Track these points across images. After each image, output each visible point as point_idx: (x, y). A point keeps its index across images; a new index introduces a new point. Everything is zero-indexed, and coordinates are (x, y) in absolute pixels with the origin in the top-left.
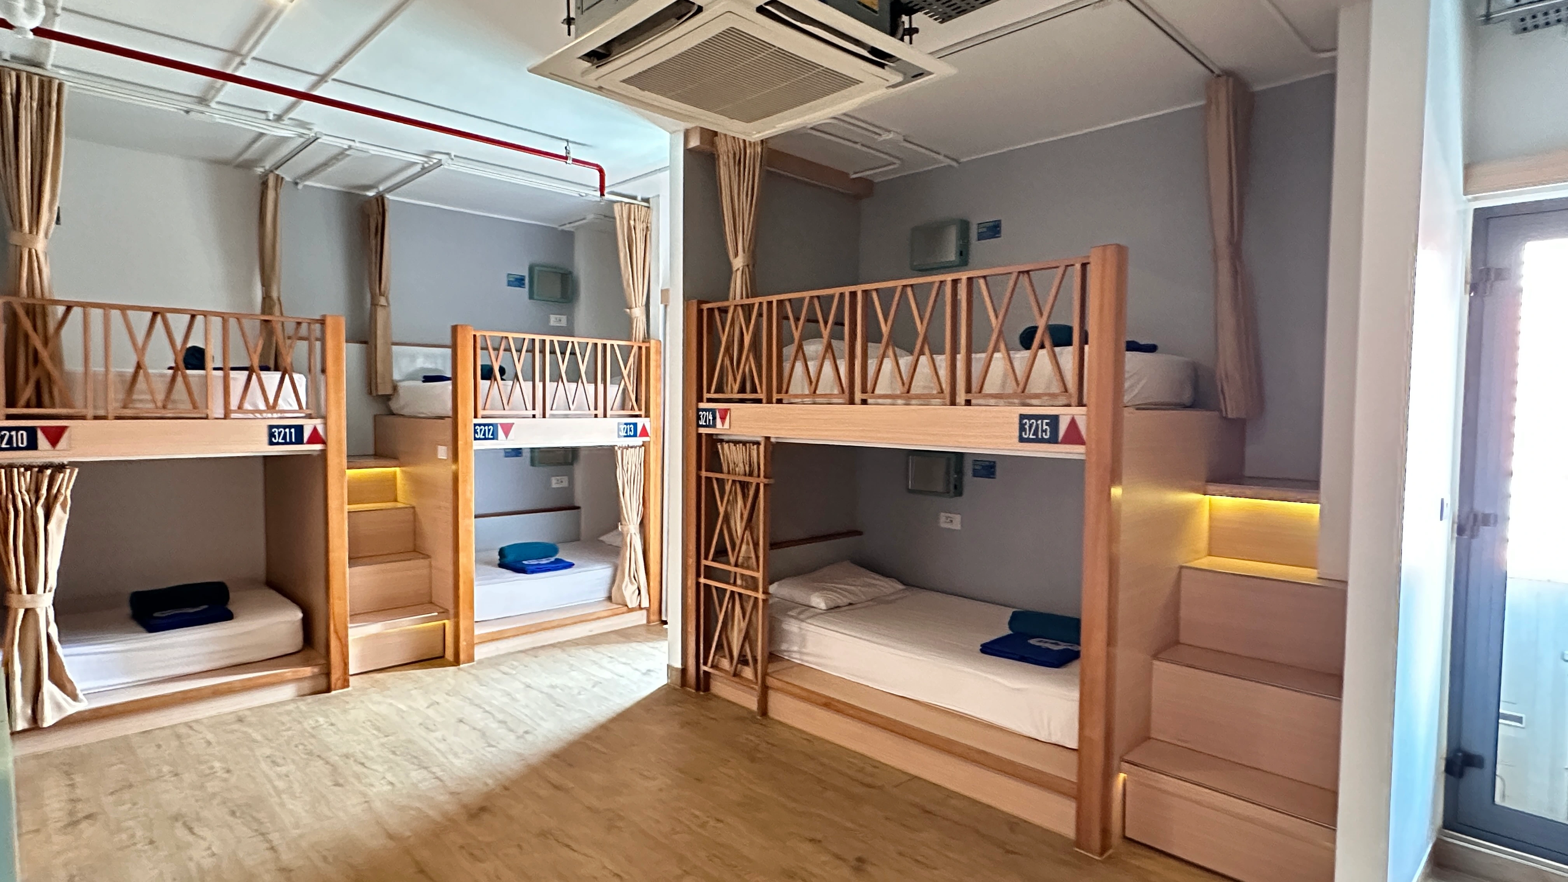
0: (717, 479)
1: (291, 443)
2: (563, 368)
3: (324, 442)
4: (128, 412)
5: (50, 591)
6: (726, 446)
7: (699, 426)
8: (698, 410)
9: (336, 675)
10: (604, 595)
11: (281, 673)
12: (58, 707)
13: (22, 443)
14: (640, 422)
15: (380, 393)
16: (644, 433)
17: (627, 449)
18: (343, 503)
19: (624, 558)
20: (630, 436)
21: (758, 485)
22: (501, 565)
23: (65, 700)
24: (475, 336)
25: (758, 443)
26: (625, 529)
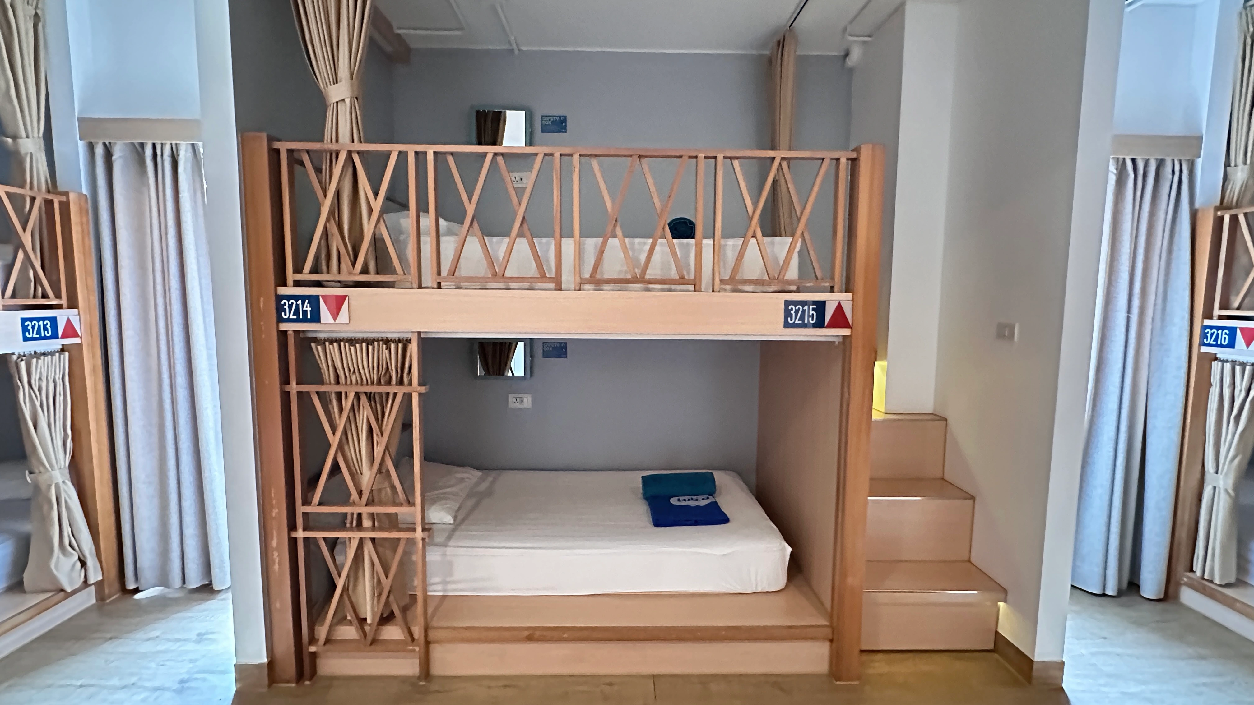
6: (333, 347)
7: (280, 320)
8: (279, 298)
14: (62, 316)
16: (70, 331)
17: (38, 358)
20: (46, 338)
21: (407, 396)
25: (405, 341)
26: (42, 479)
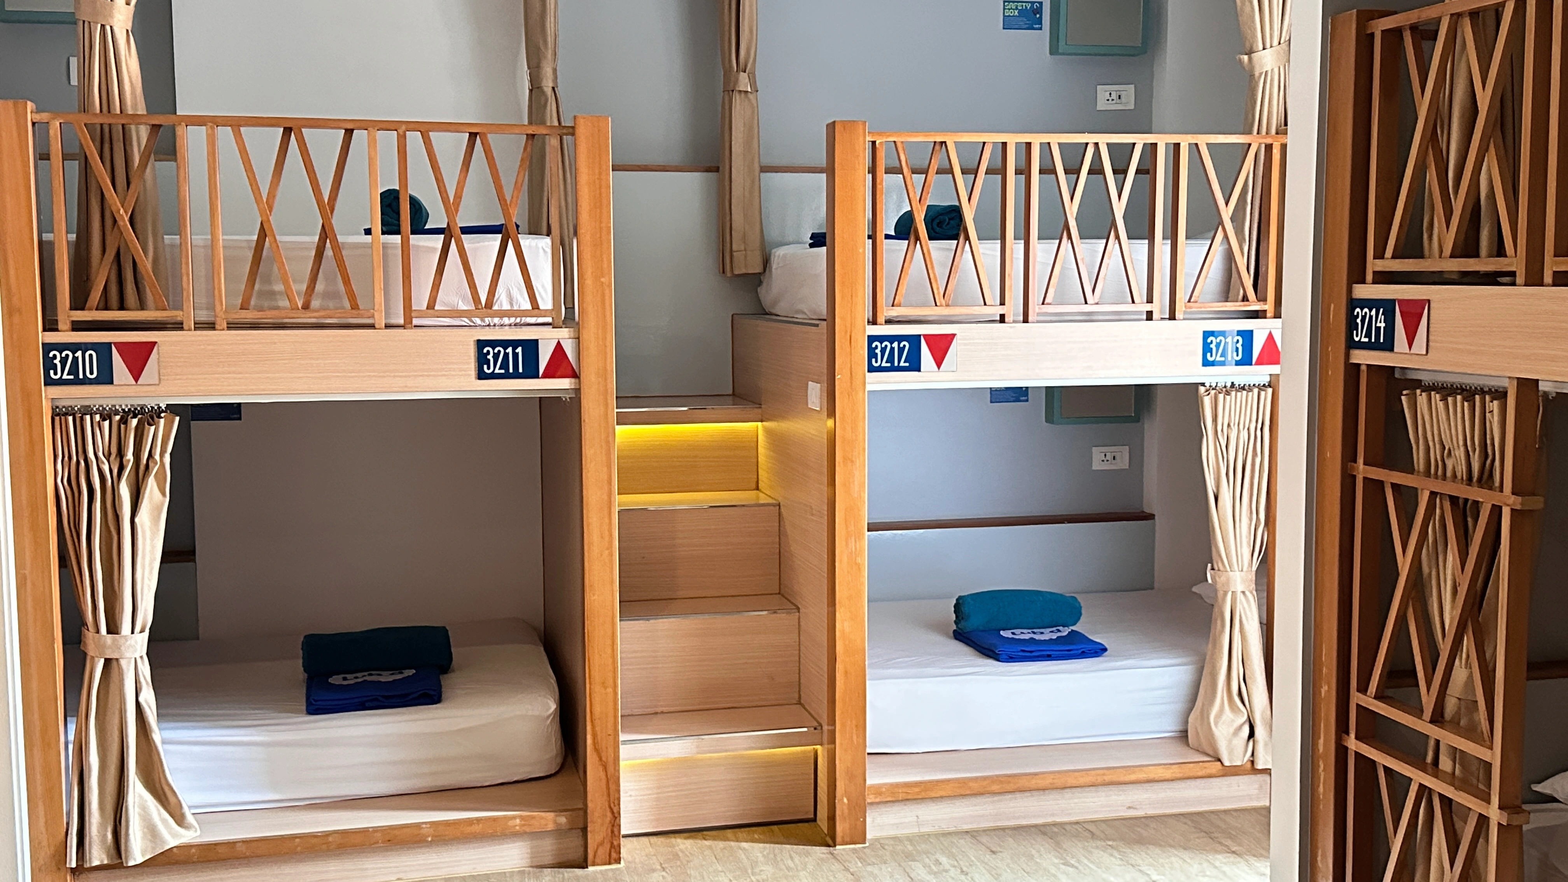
0: (1395, 487)
1: (516, 375)
2: (1072, 210)
3: (574, 375)
4: (249, 316)
5: (142, 631)
6: (1422, 399)
7: (1352, 344)
8: (1353, 303)
9: (596, 835)
10: (1169, 726)
11: (505, 817)
12: (152, 832)
13: (92, 373)
14: (1261, 329)
15: (736, 272)
16: (1271, 354)
17: (1228, 393)
18: (610, 495)
19: (1217, 644)
20: (1234, 363)
21: (1497, 511)
22: (960, 636)
23: (164, 821)
24: (874, 143)
25: (1500, 395)
26: (1221, 580)
